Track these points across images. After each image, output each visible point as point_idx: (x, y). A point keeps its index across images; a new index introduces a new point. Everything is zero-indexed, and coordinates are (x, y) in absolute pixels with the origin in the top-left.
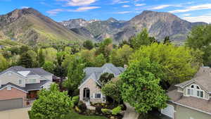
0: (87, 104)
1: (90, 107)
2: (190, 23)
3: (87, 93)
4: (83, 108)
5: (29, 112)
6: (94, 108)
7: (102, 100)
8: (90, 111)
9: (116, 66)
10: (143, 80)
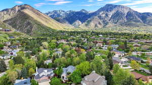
0: (63, 80)
1: (64, 81)
2: (140, 13)
3: (63, 77)
4: (62, 82)
5: (50, 83)
7: (67, 79)
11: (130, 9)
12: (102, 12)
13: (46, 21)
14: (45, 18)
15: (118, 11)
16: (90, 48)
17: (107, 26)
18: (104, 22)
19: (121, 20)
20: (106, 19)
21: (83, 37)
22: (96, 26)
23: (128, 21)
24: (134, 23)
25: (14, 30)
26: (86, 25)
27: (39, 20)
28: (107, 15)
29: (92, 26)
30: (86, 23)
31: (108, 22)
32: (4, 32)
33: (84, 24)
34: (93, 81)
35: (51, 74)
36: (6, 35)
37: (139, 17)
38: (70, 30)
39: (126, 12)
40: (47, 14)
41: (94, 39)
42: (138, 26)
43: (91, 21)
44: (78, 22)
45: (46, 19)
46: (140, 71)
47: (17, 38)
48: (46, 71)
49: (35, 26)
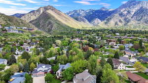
1: (58, 77)
3: (58, 73)
5: (45, 77)
7: (62, 76)
12: (124, 9)
13: (66, 20)
14: (65, 17)
15: (141, 8)
16: (101, 47)
17: (129, 24)
19: (146, 18)
20: (128, 16)
21: (98, 36)
22: (116, 24)
25: (36, 29)
26: (106, 23)
27: (59, 19)
28: (129, 12)
29: (112, 24)
30: (106, 21)
31: (130, 20)
32: (28, 31)
33: (103, 22)
34: (83, 80)
35: (48, 69)
36: (29, 33)
38: (88, 29)
40: (68, 14)
41: (109, 38)
43: (111, 19)
44: (97, 21)
45: (67, 18)
46: (145, 73)
47: (38, 36)
48: (44, 67)
49: (55, 25)
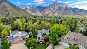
2: (72, 8)
3: (39, 38)
6: (42, 42)
7: (43, 40)
8: (41, 43)
9: (46, 29)
10: (54, 35)
11: (66, 5)
12: (52, 7)
15: (60, 7)
17: (54, 15)
18: (52, 12)
19: (62, 12)
23: (65, 12)
24: (69, 13)
30: (43, 13)
31: (55, 13)
33: (41, 13)
35: (26, 35)
37: (71, 10)
39: (64, 7)
42: (71, 15)
44: (38, 12)
48: (20, 33)
49: (11, 12)
